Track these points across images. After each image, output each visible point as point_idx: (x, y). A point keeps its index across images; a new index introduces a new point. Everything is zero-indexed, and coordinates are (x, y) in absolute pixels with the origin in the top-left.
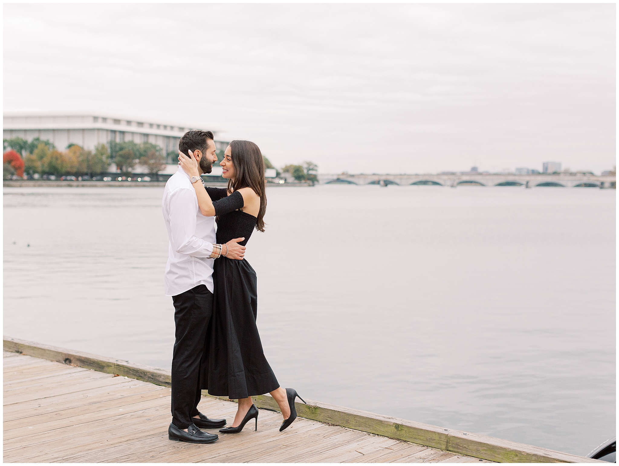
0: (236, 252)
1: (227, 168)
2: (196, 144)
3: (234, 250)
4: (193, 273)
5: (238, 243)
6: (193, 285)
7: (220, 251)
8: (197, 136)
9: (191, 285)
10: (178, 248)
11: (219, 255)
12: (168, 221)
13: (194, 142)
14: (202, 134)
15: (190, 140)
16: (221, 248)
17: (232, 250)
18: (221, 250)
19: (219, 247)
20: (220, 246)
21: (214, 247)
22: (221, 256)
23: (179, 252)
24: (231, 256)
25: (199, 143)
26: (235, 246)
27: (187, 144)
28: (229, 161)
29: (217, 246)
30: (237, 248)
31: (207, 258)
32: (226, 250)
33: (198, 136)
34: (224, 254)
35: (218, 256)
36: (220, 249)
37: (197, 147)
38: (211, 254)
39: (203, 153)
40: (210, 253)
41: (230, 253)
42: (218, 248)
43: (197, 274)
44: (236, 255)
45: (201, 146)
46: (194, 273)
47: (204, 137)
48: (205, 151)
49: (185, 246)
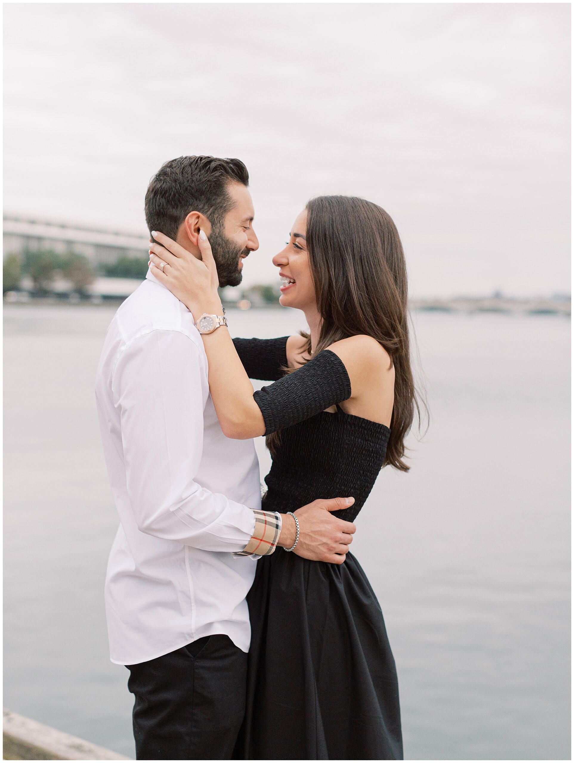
0: (325, 540)
1: (291, 272)
2: (192, 194)
3: (318, 531)
4: (189, 598)
5: (333, 513)
6: (187, 636)
7: (276, 533)
8: (198, 170)
9: (182, 635)
10: (146, 518)
11: (273, 545)
12: (116, 433)
13: (186, 189)
14: (213, 165)
15: (175, 181)
16: (280, 523)
17: (313, 532)
18: (279, 531)
19: (274, 521)
20: (277, 518)
21: (257, 520)
22: (279, 549)
23: (148, 530)
24: (309, 550)
25: (202, 193)
26: (322, 522)
27: (165, 193)
28: (299, 250)
29: (269, 519)
30: (329, 527)
31: (236, 554)
32: (293, 531)
33: (200, 171)
34: (288, 542)
35: (270, 550)
36: (277, 527)
37: (196, 203)
38: (246, 543)
39: (213, 223)
40: (245, 540)
41: (307, 542)
42: (271, 524)
43: (200, 603)
44: (323, 549)
45: (208, 200)
46: (192, 598)
47: (217, 174)
48: (221, 217)
49: (168, 515)
